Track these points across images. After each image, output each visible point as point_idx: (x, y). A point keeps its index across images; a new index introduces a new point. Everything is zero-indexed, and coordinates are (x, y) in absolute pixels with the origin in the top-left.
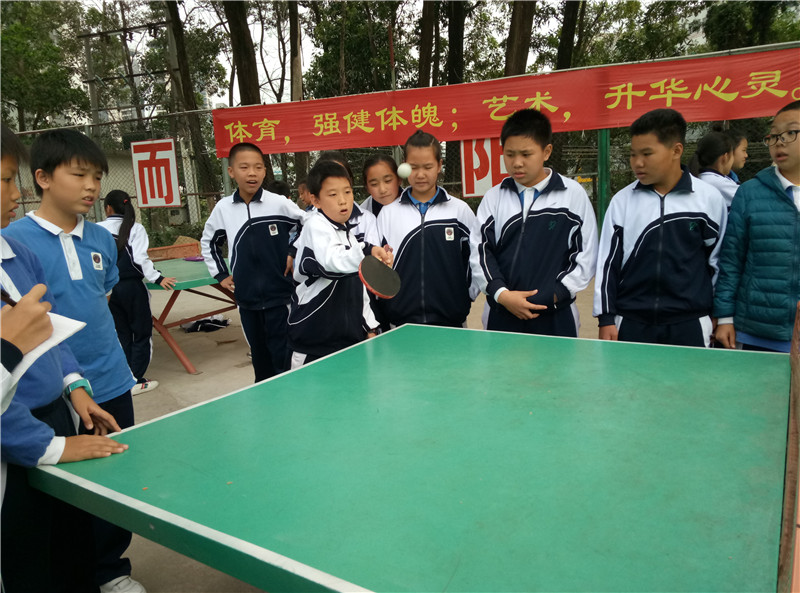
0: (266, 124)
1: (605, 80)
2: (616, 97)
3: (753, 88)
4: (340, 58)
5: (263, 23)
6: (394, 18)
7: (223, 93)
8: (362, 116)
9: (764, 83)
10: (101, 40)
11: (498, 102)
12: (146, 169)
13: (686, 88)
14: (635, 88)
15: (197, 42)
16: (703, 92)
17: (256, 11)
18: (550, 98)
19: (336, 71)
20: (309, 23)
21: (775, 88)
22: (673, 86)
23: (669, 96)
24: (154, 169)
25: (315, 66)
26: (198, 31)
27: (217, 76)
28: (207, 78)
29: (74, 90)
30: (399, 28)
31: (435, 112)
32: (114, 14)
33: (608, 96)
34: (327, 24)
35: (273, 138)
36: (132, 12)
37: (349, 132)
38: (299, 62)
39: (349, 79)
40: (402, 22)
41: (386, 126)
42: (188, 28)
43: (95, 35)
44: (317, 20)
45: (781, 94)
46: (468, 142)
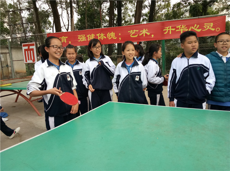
0: (63, 38)
1: (163, 25)
2: (166, 31)
3: (205, 28)
4: (85, 19)
5: (62, 9)
6: (101, 7)
7: (51, 29)
8: (93, 35)
9: (208, 26)
10: (13, 13)
11: (133, 32)
12: (26, 52)
13: (186, 28)
14: (172, 28)
15: (42, 14)
16: (191, 29)
17: (60, 5)
18: (148, 31)
19: (84, 23)
20: (76, 9)
21: (211, 28)
22: (183, 27)
23: (182, 30)
24: (29, 51)
25: (78, 21)
26: (43, 11)
27: (49, 24)
28: (46, 25)
29: (5, 28)
30: (102, 11)
31: (114, 34)
32: (17, 5)
33: (164, 30)
34: (81, 9)
35: (66, 42)
36: (22, 5)
37: (89, 40)
38: (73, 20)
39: (88, 25)
40: (103, 9)
41: (100, 39)
42: (40, 10)
43: (11, 11)
44: (78, 8)
45: (213, 29)
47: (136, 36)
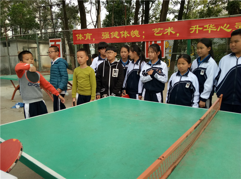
1: (190, 24)
3: (237, 28)
5: (91, 4)
9: (240, 26)
13: (215, 27)
14: (199, 27)
15: (72, 9)
16: (220, 29)
18: (173, 29)
22: (211, 26)
23: (210, 30)
25: (106, 18)
26: (72, 6)
27: (78, 20)
29: (36, 23)
31: (138, 32)
32: (48, 1)
33: (191, 29)
35: (90, 39)
37: (112, 38)
38: (100, 16)
41: (123, 36)
43: (42, 7)
44: (108, 4)
46: (147, 42)
47: (161, 34)
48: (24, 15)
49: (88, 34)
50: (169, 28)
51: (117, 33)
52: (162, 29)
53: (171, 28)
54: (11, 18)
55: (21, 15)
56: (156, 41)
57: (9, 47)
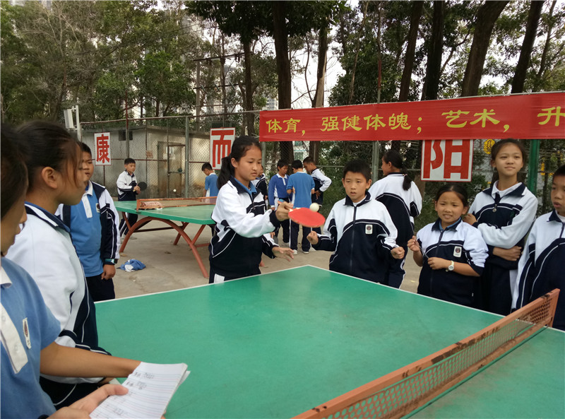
0: (292, 122)
1: (539, 103)
2: (546, 117)
8: (354, 119)
11: (454, 115)
12: (217, 146)
18: (494, 114)
24: (222, 145)
25: (339, 83)
29: (190, 92)
31: (406, 119)
33: (540, 115)
35: (295, 131)
37: (344, 129)
38: (323, 81)
41: (370, 127)
46: (428, 142)
47: (463, 125)
48: (167, 75)
49: (292, 119)
50: (485, 110)
51: (356, 119)
52: (467, 113)
53: (488, 112)
54: (141, 80)
55: (162, 75)
56: (451, 141)
57: (131, 142)
